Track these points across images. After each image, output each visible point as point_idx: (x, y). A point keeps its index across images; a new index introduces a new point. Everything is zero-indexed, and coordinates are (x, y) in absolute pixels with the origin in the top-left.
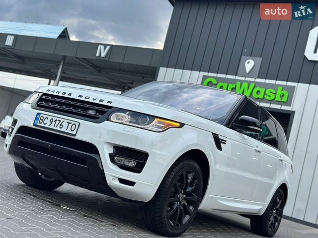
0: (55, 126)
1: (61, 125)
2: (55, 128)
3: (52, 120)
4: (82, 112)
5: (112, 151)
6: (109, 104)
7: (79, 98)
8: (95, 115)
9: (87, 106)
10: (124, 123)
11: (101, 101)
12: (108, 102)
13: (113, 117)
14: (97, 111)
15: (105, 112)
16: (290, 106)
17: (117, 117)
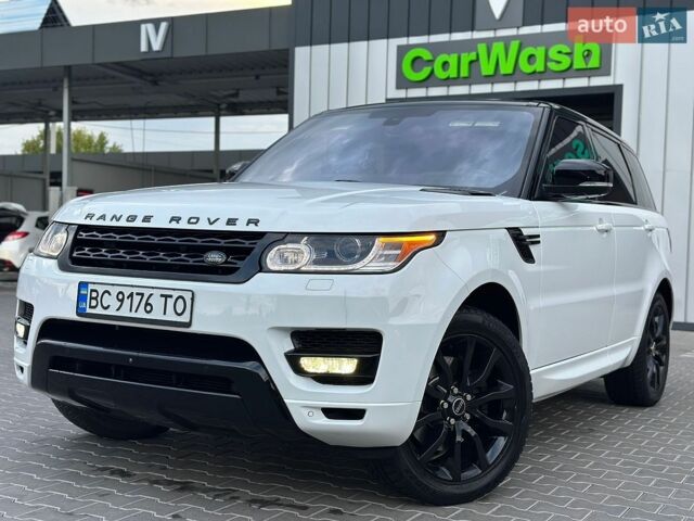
0: (134, 309)
1: (147, 304)
2: (133, 315)
3: (121, 296)
4: (191, 261)
5: (289, 346)
6: (252, 228)
7: (174, 225)
8: (226, 262)
9: (199, 242)
10: (304, 269)
11: (231, 222)
12: (249, 222)
13: (272, 259)
14: (227, 251)
15: (248, 251)
16: (609, 74)
17: (281, 256)
